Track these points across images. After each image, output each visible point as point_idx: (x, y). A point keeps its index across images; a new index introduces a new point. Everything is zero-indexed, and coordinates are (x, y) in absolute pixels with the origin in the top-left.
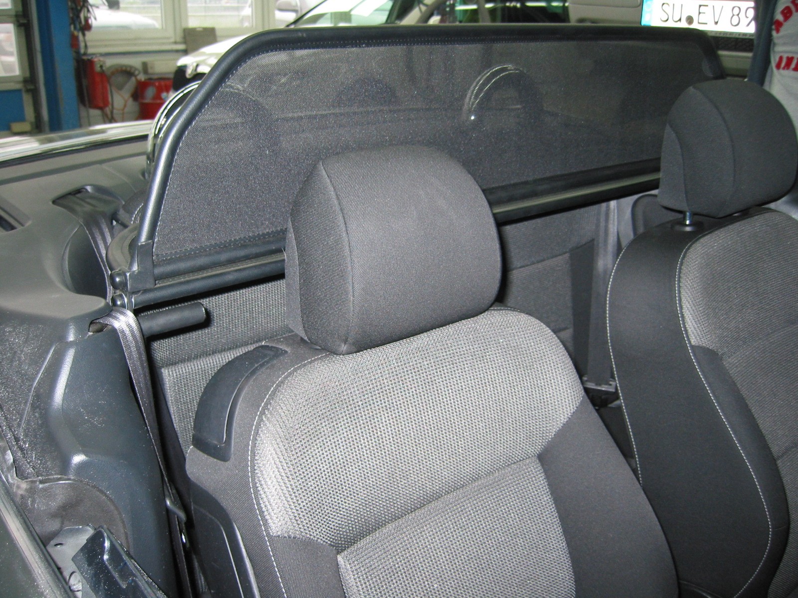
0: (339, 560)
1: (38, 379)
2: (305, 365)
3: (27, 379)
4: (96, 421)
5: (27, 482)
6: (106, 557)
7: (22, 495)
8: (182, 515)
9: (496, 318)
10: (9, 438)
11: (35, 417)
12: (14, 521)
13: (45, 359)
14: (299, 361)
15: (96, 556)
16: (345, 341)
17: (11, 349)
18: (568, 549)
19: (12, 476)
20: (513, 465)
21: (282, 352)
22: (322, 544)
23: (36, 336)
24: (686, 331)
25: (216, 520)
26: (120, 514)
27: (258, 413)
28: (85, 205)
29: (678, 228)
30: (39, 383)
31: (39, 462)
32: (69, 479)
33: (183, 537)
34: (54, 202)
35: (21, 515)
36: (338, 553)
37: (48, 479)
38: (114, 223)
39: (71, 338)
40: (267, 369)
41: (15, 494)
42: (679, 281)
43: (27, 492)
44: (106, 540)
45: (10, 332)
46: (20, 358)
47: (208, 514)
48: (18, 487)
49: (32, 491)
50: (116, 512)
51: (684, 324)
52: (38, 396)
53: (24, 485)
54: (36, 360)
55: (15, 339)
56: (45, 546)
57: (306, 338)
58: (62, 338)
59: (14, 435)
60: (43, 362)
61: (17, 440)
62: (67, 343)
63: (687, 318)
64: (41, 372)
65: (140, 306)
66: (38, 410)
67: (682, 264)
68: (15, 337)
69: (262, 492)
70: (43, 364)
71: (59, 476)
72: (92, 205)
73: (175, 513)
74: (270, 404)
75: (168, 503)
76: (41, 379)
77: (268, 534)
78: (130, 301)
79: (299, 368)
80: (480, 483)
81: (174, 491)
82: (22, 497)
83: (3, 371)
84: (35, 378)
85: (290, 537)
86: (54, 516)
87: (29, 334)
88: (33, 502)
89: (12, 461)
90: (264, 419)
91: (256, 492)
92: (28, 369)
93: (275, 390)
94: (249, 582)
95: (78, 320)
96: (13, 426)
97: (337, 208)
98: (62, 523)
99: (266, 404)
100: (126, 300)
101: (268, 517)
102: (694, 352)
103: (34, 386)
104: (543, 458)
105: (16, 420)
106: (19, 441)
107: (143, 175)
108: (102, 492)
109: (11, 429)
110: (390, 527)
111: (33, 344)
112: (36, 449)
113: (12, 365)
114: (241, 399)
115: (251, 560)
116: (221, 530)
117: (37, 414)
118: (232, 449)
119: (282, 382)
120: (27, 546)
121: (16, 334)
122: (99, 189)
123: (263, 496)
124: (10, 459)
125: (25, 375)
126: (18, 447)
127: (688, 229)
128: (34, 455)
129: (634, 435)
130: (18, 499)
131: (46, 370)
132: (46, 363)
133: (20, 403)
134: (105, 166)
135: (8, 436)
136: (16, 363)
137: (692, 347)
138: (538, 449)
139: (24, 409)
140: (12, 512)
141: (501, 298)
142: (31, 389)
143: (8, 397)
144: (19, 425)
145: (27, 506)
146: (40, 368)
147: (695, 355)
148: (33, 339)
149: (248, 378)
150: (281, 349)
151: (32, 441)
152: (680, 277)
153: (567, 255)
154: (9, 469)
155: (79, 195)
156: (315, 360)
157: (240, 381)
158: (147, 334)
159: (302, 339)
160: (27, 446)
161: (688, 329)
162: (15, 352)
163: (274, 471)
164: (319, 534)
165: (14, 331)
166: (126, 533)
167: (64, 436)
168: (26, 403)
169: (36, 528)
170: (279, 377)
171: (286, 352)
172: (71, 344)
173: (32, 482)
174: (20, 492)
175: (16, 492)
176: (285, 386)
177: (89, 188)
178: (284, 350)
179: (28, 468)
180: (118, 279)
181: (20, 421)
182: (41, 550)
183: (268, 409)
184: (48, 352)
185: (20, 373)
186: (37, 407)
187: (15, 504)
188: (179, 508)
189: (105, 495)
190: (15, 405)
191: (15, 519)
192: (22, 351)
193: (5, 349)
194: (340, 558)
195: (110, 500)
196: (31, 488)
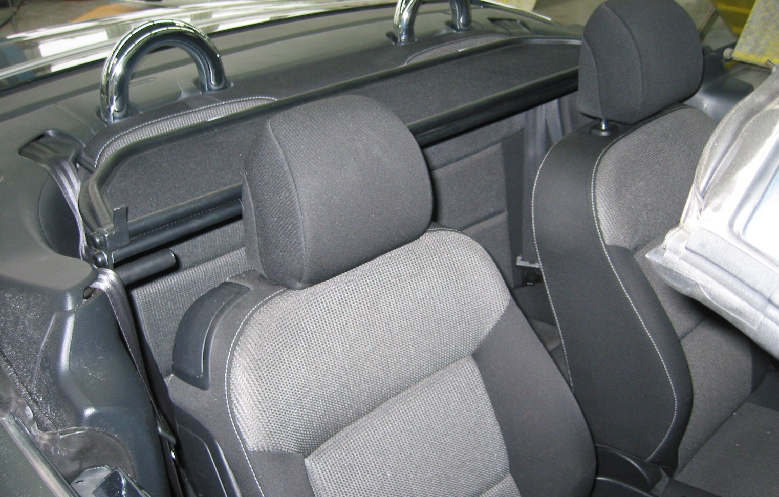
0: (306, 462)
1: (44, 342)
2: (266, 302)
3: (33, 342)
4: (98, 375)
5: (48, 433)
6: (124, 493)
7: (45, 444)
8: (172, 439)
9: (430, 238)
10: (25, 394)
11: (46, 375)
12: (43, 468)
13: (48, 325)
14: (261, 298)
15: (115, 491)
16: (300, 280)
17: (14, 313)
18: (502, 432)
19: (34, 429)
20: (451, 365)
21: (245, 290)
22: (292, 453)
23: (37, 304)
24: (601, 232)
25: (200, 439)
26: (126, 451)
27: (231, 349)
28: (49, 151)
29: (594, 132)
30: (46, 347)
31: (55, 414)
32: (83, 430)
33: (173, 454)
34: (21, 152)
35: (48, 463)
36: (305, 457)
37: (66, 431)
38: (78, 166)
39: (70, 307)
40: (234, 307)
41: (39, 444)
42: (594, 187)
43: (49, 442)
44: (122, 478)
45: (10, 298)
46: (23, 324)
47: (192, 432)
48: (41, 438)
49: (53, 441)
50: (123, 450)
51: (599, 226)
52: (46, 358)
53: (46, 436)
54: (41, 325)
55: (16, 305)
56: (69, 484)
57: (265, 276)
58: (62, 307)
59: (27, 391)
60: (47, 328)
61: (31, 394)
62: (67, 311)
63: (601, 220)
64: (46, 336)
65: (119, 260)
66: (47, 370)
67: (596, 171)
68: (17, 305)
69: (238, 416)
70: (47, 330)
71: (76, 428)
72: (56, 151)
73: (166, 438)
74: (240, 340)
75: (160, 430)
76: (47, 343)
77: (247, 451)
78: (109, 258)
79: (262, 305)
80: (422, 383)
81: (162, 417)
82: (45, 445)
83: (8, 332)
84: (41, 342)
85: (264, 451)
86: (74, 459)
87: (29, 302)
88: (56, 450)
89: (32, 415)
90: (236, 354)
91: (234, 416)
92: (33, 333)
93: (243, 327)
94: (233, 489)
95: (73, 290)
96: (24, 382)
97: (286, 168)
98: (81, 464)
99: (237, 341)
100: (106, 257)
101: (245, 437)
102: (608, 250)
103: (41, 349)
104: (477, 356)
105: (27, 376)
106: (32, 394)
107: (98, 113)
108: (110, 436)
109: (23, 385)
110: (347, 429)
111: (35, 311)
112: (50, 403)
113: (16, 328)
114: (214, 337)
115: (234, 472)
116: (205, 447)
117: (47, 374)
118: (210, 380)
119: (248, 320)
120: (58, 488)
121: (17, 301)
122: (60, 133)
123: (240, 419)
124: (30, 414)
125: (32, 339)
126: (33, 402)
127: (604, 134)
128: (49, 408)
129: (559, 322)
130: (42, 447)
131: (51, 335)
132: (49, 329)
133: (29, 363)
134: (60, 105)
135: (22, 392)
136: (20, 327)
137: (606, 246)
138: (472, 348)
139: (34, 368)
140: (39, 460)
141: (435, 218)
142: (38, 351)
143: (16, 356)
144: (31, 381)
145: (51, 453)
146: (45, 333)
147: (609, 253)
148: (34, 307)
149: (218, 317)
150: (244, 286)
151: (46, 396)
152: (595, 184)
153: (499, 145)
154: (31, 423)
155: (41, 140)
156: (275, 296)
157: (211, 319)
158: (126, 283)
159: (261, 276)
160: (41, 399)
161: (603, 230)
162: (18, 317)
163: (247, 398)
164: (289, 445)
165: (14, 297)
166: (132, 466)
167: (75, 393)
168: (35, 363)
169: (60, 470)
170: (245, 315)
171: (249, 289)
172: (70, 313)
173: (54, 434)
174: (43, 442)
175: (39, 442)
176: (251, 323)
177: (50, 132)
178: (247, 288)
179: (46, 420)
180: (98, 240)
181: (32, 378)
182: (67, 487)
183: (239, 345)
184: (50, 319)
185: (26, 336)
186: (48, 367)
187: (41, 453)
188: (169, 433)
189: (114, 437)
190: (24, 364)
191: (44, 466)
192: (25, 317)
193: (8, 313)
194: (307, 461)
195: (118, 441)
196: (53, 439)
